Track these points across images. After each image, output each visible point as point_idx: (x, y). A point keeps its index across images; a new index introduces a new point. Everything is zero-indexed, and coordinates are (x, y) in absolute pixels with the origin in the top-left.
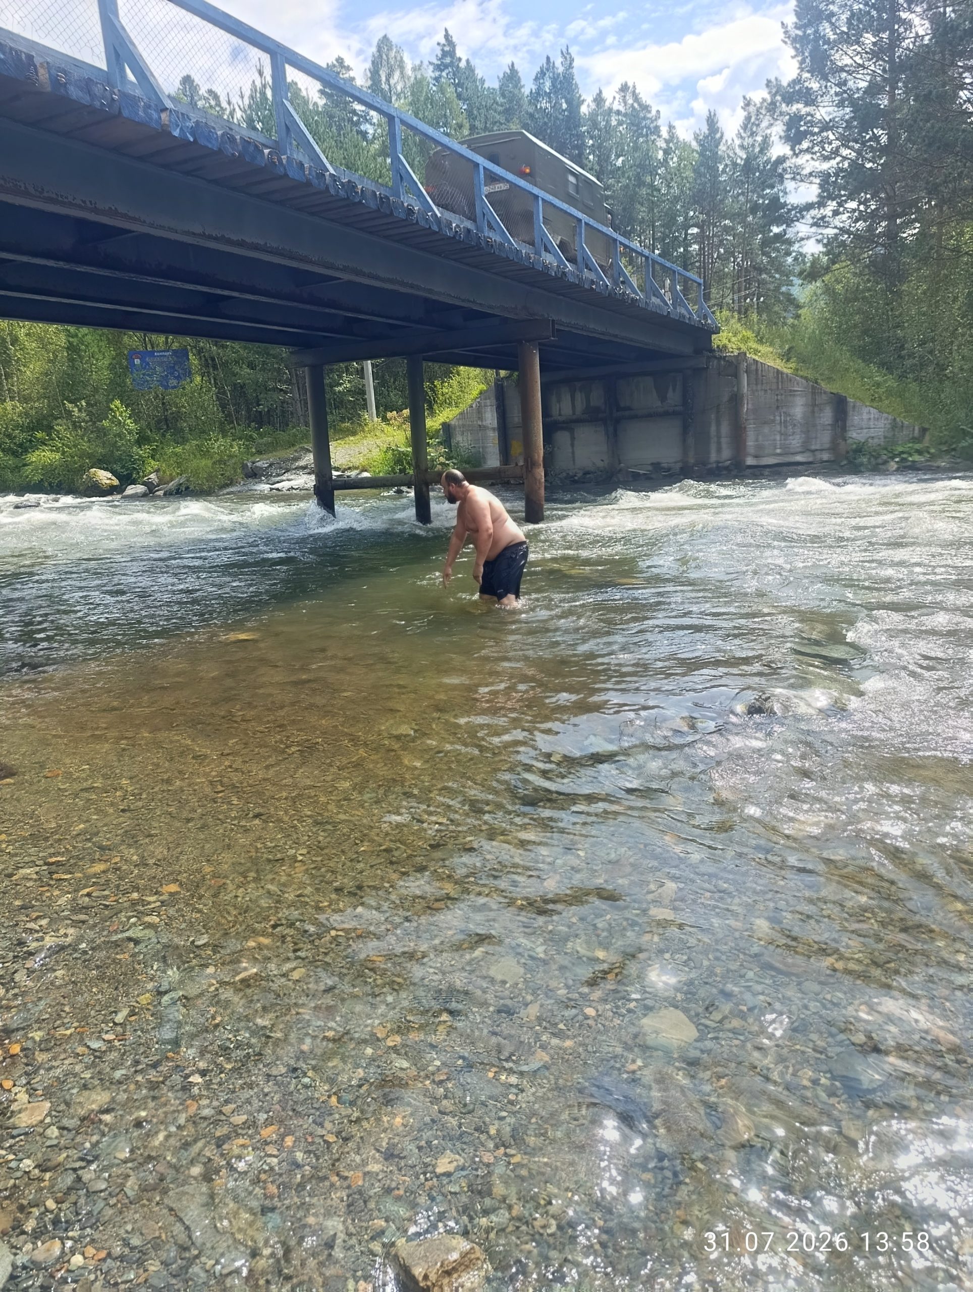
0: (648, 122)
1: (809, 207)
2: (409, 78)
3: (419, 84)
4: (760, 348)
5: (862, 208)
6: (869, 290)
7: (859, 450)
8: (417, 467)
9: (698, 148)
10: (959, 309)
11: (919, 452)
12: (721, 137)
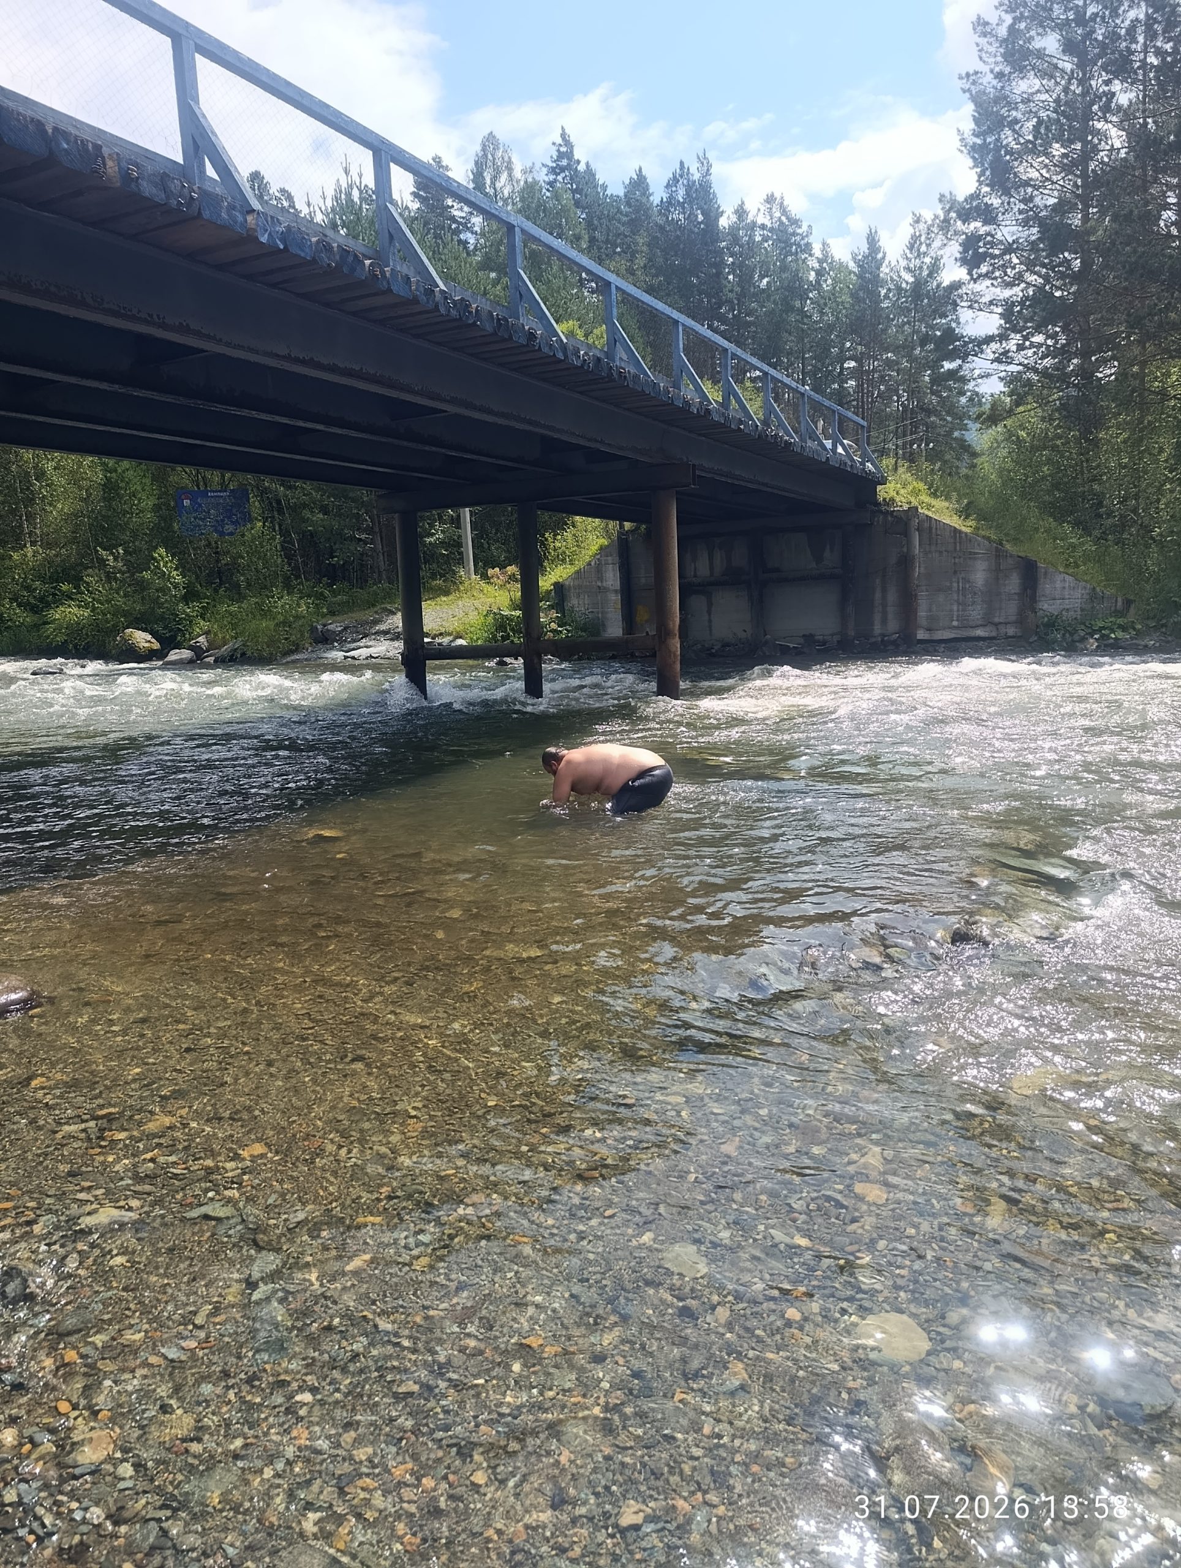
0: (798, 238)
1: (989, 340)
2: (518, 181)
3: (530, 188)
4: (934, 502)
5: (1050, 342)
6: (1059, 437)
7: (1052, 623)
8: (528, 635)
9: (856, 270)
10: (1166, 461)
11: (1124, 628)
12: (884, 258)
